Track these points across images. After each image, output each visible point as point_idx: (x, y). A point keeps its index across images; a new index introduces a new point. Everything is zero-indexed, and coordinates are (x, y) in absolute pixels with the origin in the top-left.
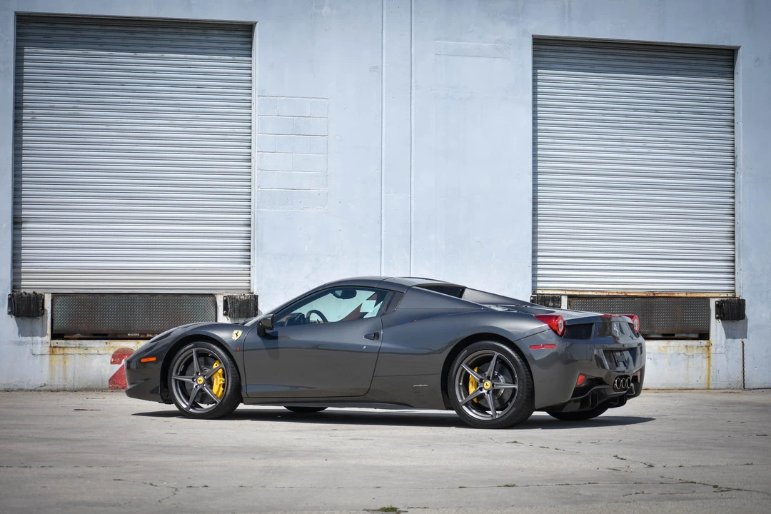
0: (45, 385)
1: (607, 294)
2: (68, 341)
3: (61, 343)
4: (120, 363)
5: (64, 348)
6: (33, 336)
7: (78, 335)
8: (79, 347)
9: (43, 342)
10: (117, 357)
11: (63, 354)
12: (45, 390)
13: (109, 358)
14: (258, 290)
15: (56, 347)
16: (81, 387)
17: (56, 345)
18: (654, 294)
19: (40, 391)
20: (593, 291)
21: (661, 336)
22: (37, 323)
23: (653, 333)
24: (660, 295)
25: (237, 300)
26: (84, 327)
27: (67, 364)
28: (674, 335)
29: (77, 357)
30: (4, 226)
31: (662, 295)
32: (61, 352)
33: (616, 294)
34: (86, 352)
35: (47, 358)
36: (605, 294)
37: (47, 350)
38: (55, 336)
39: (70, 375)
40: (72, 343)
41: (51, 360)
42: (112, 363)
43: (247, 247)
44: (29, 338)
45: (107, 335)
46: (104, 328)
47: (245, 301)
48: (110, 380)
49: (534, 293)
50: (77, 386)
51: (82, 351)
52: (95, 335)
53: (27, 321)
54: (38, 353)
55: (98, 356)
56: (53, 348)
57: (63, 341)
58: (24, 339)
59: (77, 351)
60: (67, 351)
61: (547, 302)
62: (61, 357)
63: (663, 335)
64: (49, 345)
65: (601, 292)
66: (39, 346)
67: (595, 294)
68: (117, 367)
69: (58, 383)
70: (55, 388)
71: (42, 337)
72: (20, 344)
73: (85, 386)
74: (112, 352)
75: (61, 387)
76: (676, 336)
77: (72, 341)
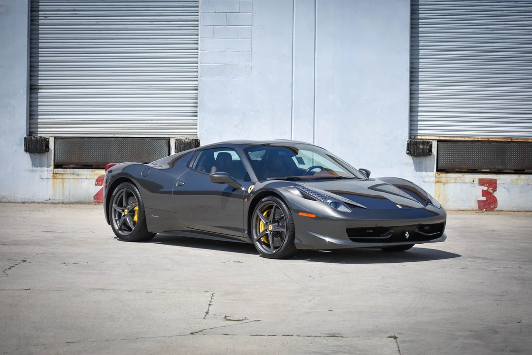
0: (50, 199)
1: (473, 139)
2: (66, 170)
3: (61, 171)
4: (101, 185)
5: (62, 174)
6: (41, 167)
7: (72, 166)
8: (73, 174)
9: (48, 171)
10: (99, 181)
11: (62, 178)
12: (50, 203)
13: (94, 182)
14: (200, 135)
15: (57, 174)
16: (74, 201)
17: (57, 172)
18: (512, 139)
19: (46, 203)
20: (461, 137)
21: (513, 172)
22: (44, 157)
23: (506, 169)
24: (516, 140)
25: (183, 142)
26: (75, 160)
27: (65, 185)
28: (524, 170)
29: (72, 180)
30: (22, 91)
31: (518, 140)
32: (61, 177)
33: (480, 139)
34: (78, 177)
35: (51, 181)
36: (471, 139)
37: (51, 175)
38: (57, 166)
39: (67, 193)
40: (68, 171)
41: (54, 183)
42: (96, 185)
43: (196, 105)
44: (39, 168)
45: (92, 165)
46: (90, 161)
47: (188, 143)
48: (94, 197)
49: (410, 138)
50: (72, 200)
51: (75, 177)
52: (84, 165)
53: (37, 156)
54: (45, 177)
55: (86, 180)
56: (55, 174)
57: (62, 170)
58: (35, 168)
59: (72, 177)
60: (64, 176)
61: (418, 145)
62: (61, 180)
63: (515, 170)
64: (52, 172)
65: (467, 137)
66: (46, 173)
67: (463, 139)
68: (99, 188)
69: (59, 198)
70: (56, 201)
71: (47, 167)
72: (32, 171)
73: (77, 201)
74: (96, 177)
75: (61, 201)
76: (526, 171)
77: (68, 169)
